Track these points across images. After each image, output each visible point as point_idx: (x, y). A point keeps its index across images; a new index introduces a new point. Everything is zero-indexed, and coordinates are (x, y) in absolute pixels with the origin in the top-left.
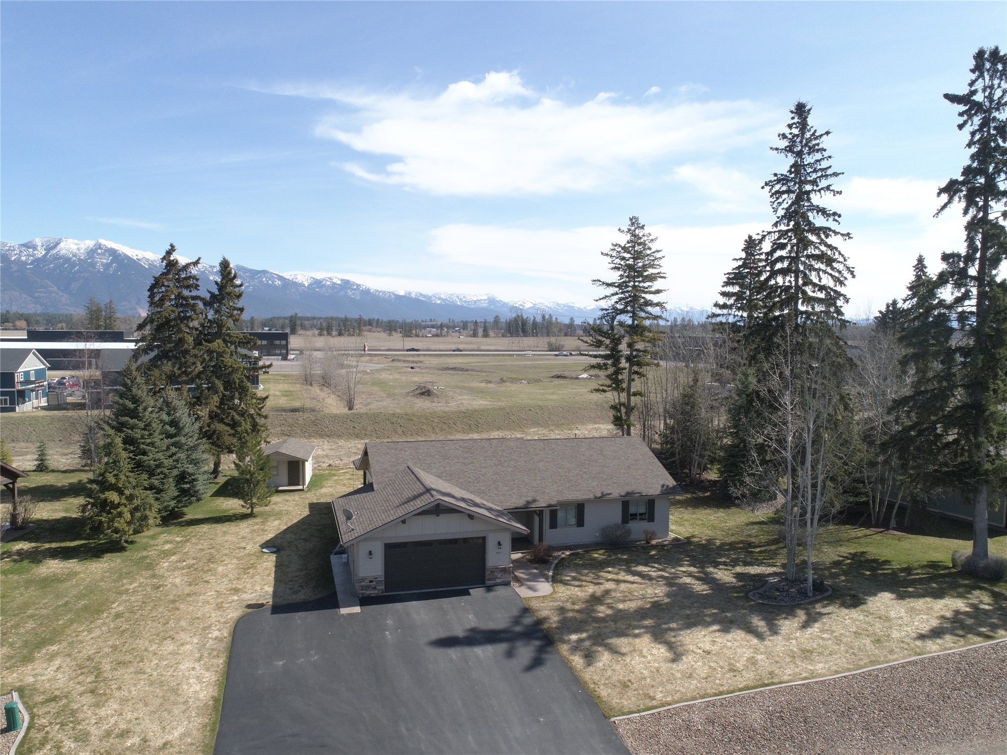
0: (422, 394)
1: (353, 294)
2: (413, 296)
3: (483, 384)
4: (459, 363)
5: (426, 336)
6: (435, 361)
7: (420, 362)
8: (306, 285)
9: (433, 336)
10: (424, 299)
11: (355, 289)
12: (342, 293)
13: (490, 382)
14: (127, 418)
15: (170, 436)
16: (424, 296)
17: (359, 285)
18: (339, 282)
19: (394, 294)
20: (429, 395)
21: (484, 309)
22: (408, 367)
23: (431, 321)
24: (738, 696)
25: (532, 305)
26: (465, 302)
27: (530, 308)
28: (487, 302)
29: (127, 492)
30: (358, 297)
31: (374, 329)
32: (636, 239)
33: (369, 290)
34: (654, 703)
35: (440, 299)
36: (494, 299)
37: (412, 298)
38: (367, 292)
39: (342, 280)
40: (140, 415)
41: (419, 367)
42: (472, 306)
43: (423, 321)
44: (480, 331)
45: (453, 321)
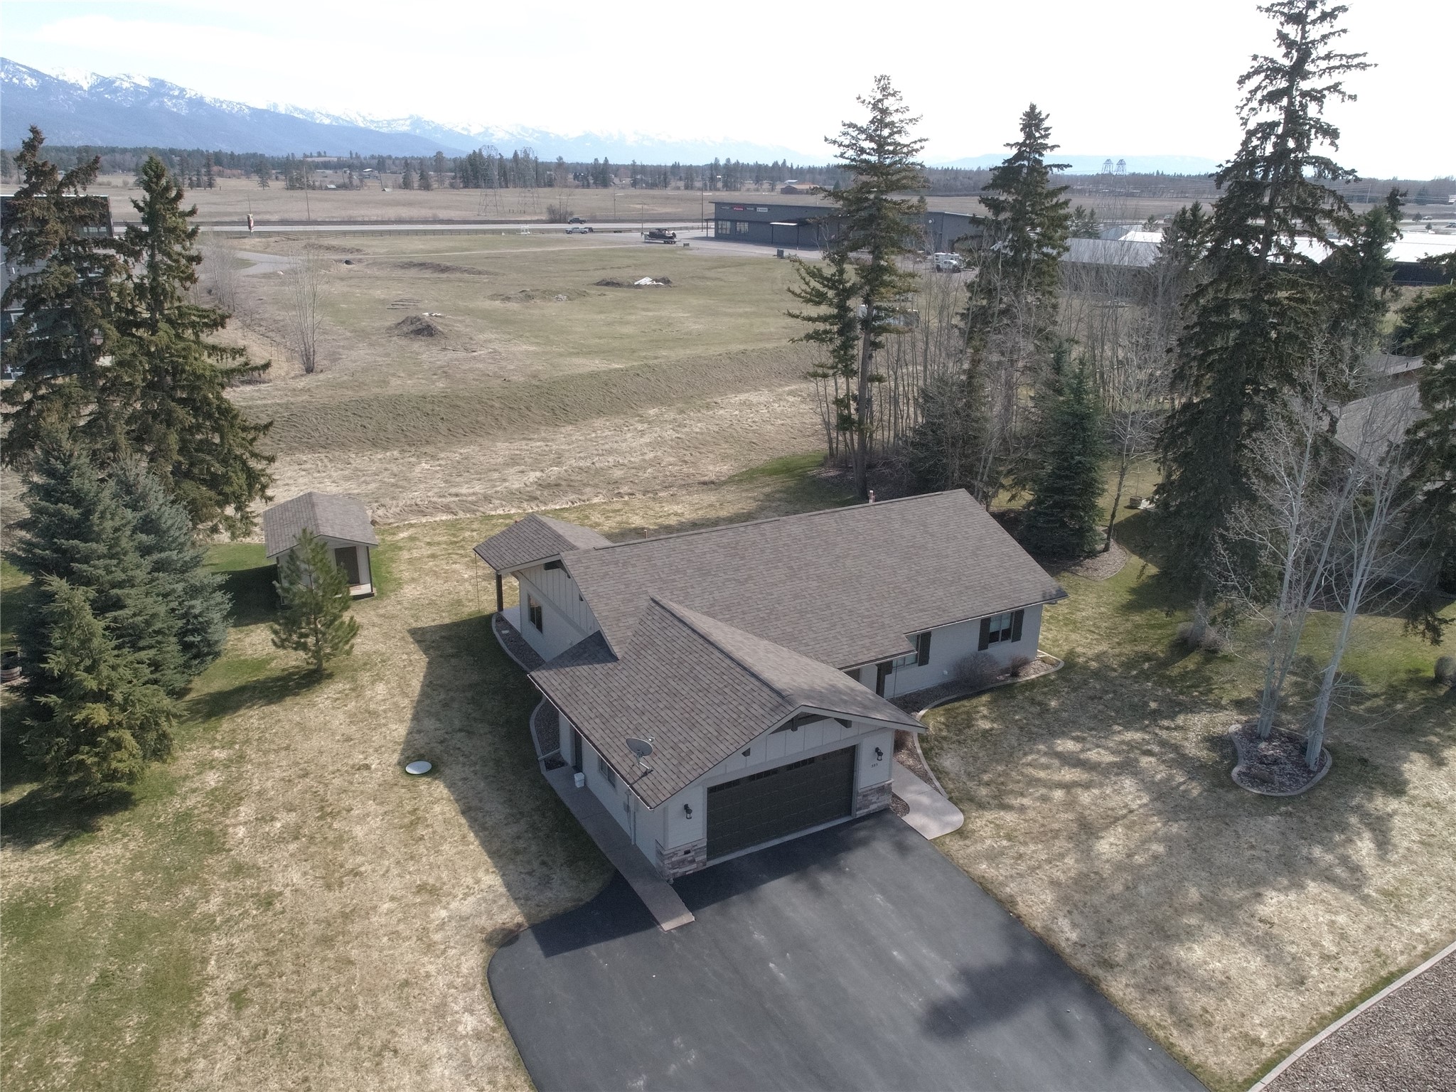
0: (418, 332)
1: (175, 105)
2: (282, 110)
3: (498, 304)
4: (422, 251)
5: (327, 189)
6: (378, 248)
7: (358, 250)
8: (86, 87)
9: (339, 187)
10: (301, 116)
11: (177, 97)
12: (154, 103)
13: (508, 299)
14: (76, 542)
15: (145, 551)
16: (302, 112)
17: (182, 90)
18: (147, 84)
19: (249, 108)
20: (431, 335)
21: (404, 135)
22: (340, 261)
23: (319, 155)
24: (1365, 1012)
25: (482, 130)
26: (372, 121)
27: (479, 134)
28: (408, 122)
29: (118, 697)
30: (184, 112)
31: (228, 172)
32: (882, 117)
33: (202, 98)
34: (1267, 1053)
35: (328, 116)
36: (419, 119)
37: (279, 115)
38: (198, 103)
39: (151, 80)
40: (96, 528)
41: (360, 261)
42: (384, 130)
43: (306, 156)
44: (415, 177)
45: (358, 157)
